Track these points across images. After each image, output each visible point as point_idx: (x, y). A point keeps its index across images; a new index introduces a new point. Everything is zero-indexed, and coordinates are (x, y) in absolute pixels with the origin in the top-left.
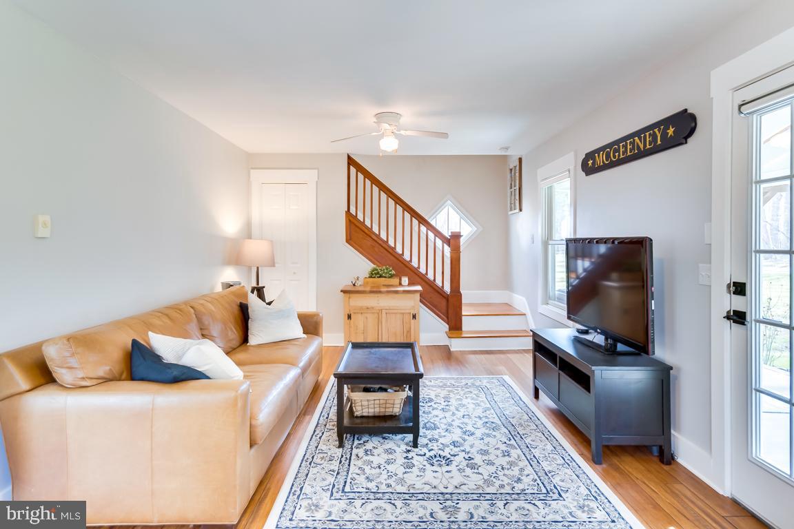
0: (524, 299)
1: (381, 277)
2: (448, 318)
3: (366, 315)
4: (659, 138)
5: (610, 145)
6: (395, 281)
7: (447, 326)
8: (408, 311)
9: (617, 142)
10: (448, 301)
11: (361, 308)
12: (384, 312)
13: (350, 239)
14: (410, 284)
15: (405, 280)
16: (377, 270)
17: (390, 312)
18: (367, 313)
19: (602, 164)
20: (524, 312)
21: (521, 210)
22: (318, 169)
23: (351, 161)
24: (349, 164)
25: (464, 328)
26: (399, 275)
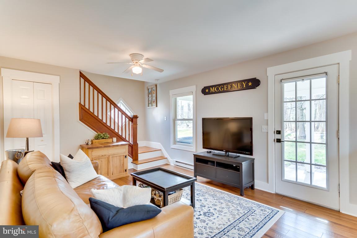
0: (160, 143)
1: (103, 138)
2: (132, 155)
3: (101, 159)
4: (244, 85)
5: (219, 85)
6: (110, 140)
7: (132, 159)
8: (122, 155)
9: (224, 84)
10: (132, 148)
11: (99, 156)
12: (111, 156)
13: (82, 119)
14: (117, 141)
15: (115, 139)
16: (100, 135)
17: (114, 156)
18: (102, 158)
19: (214, 91)
20: (160, 149)
21: (156, 106)
22: (60, 76)
23: (82, 75)
24: (80, 76)
25: (139, 159)
26: (111, 137)
